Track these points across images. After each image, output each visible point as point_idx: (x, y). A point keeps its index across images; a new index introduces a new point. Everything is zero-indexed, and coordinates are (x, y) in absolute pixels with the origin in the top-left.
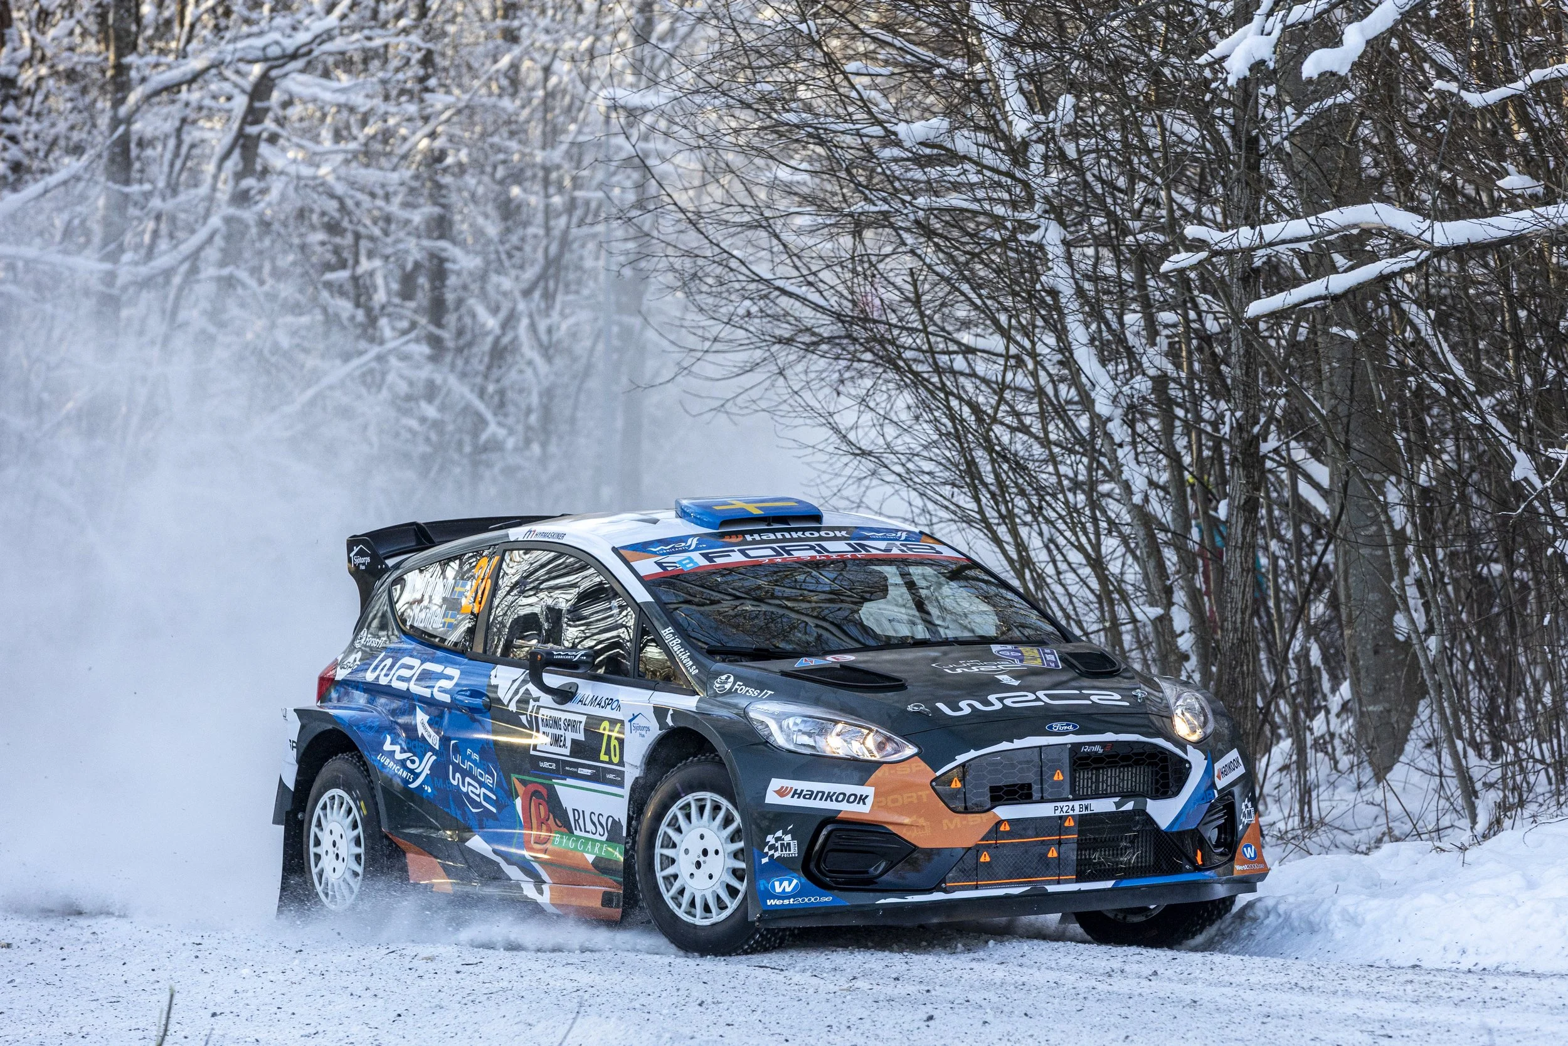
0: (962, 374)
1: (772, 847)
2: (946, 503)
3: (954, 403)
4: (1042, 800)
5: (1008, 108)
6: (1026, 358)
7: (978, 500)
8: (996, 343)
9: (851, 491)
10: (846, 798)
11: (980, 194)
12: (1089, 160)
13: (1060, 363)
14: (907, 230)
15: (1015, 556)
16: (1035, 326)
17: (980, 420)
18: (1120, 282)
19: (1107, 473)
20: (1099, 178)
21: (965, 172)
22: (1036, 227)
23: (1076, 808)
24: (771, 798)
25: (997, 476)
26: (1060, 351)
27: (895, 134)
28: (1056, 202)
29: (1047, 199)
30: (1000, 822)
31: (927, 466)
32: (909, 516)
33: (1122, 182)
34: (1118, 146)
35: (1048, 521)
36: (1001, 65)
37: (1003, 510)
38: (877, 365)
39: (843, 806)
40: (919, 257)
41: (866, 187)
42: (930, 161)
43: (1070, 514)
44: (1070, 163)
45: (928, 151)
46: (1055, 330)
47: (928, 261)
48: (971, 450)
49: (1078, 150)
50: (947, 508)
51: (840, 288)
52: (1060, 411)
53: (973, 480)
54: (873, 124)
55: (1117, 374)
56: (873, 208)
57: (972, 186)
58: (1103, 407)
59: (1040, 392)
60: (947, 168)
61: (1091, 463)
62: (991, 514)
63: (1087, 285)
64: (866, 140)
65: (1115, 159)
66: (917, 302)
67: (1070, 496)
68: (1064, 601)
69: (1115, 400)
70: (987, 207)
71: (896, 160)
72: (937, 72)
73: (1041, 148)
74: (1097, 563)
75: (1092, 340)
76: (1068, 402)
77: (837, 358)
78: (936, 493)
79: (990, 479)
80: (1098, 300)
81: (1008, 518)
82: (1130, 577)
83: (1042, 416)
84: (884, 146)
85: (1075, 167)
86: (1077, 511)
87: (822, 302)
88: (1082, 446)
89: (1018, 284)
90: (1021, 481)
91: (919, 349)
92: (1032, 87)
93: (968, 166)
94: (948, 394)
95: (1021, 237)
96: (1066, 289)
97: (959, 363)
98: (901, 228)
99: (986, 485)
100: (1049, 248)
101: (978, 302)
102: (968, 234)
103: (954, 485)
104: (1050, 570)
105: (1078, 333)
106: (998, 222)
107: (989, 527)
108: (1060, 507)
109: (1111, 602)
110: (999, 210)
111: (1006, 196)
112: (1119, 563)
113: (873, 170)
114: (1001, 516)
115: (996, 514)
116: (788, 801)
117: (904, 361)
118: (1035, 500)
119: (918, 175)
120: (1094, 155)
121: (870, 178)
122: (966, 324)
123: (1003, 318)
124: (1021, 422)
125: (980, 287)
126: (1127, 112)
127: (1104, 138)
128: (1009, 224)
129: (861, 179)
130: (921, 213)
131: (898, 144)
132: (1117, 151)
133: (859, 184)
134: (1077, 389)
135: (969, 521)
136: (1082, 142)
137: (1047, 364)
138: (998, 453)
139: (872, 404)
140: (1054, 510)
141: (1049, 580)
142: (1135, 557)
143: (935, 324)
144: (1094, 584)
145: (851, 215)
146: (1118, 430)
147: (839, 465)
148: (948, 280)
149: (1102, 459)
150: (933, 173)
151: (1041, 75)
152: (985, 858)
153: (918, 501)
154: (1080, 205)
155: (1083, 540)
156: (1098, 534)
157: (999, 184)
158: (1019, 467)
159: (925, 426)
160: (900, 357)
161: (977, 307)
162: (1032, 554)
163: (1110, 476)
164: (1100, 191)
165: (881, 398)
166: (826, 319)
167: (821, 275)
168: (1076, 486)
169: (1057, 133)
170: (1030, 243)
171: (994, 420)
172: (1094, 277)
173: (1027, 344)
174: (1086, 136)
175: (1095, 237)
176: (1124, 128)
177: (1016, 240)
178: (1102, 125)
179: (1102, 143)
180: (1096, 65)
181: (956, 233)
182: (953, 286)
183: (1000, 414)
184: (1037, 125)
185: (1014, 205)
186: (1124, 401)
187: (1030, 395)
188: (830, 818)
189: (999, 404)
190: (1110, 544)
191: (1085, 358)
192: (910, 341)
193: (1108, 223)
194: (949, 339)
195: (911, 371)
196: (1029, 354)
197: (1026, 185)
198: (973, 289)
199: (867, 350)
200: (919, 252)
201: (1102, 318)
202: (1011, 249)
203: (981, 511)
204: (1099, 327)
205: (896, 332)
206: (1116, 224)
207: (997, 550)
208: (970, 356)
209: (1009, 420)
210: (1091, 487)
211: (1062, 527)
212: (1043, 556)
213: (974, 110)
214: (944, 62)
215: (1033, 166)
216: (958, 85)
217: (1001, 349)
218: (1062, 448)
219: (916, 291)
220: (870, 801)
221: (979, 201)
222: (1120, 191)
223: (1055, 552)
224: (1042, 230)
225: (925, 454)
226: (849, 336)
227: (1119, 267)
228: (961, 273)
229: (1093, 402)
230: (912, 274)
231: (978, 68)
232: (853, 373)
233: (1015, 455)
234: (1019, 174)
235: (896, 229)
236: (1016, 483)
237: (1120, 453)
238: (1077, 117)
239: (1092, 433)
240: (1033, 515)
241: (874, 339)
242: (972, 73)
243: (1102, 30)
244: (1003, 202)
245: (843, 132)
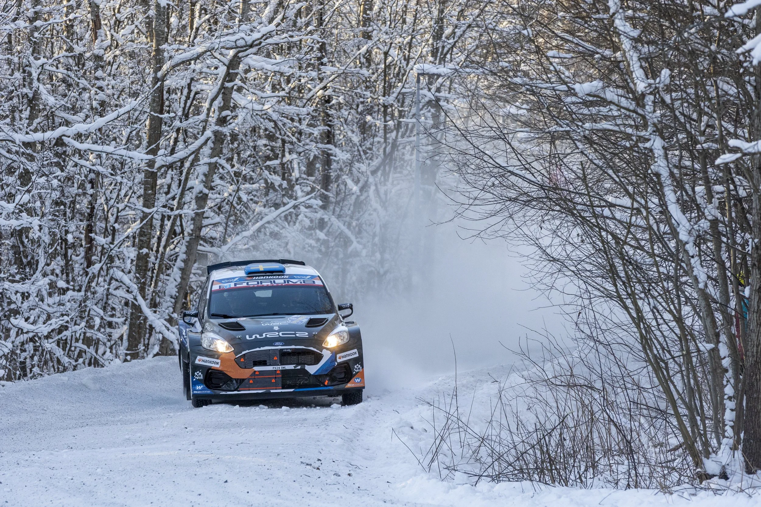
0: (607, 218)
1: (196, 376)
2: (599, 287)
3: (604, 233)
4: (270, 365)
5: (634, 76)
6: (642, 210)
7: (615, 285)
8: (626, 201)
9: (548, 280)
11: (619, 122)
12: (677, 104)
13: (661, 212)
14: (579, 141)
15: (635, 316)
16: (647, 193)
17: (617, 243)
18: (693, 169)
19: (685, 271)
20: (682, 114)
21: (611, 110)
22: (649, 140)
23: (280, 368)
25: (626, 273)
26: (661, 206)
27: (574, 89)
28: (659, 126)
29: (654, 125)
30: (255, 371)
31: (588, 267)
32: (579, 294)
33: (695, 116)
34: (693, 97)
35: (653, 297)
36: (631, 53)
37: (629, 291)
38: (562, 213)
39: (213, 365)
40: (586, 155)
41: (558, 118)
42: (592, 104)
43: (665, 293)
44: (667, 106)
45: (591, 99)
46: (658, 194)
47: (590, 157)
48: (612, 259)
49: (671, 99)
50: (599, 290)
51: (543, 172)
52: (660, 239)
53: (613, 275)
54: (562, 84)
55: (691, 218)
56: (561, 129)
57: (614, 118)
58: (683, 236)
59: (649, 228)
60: (601, 108)
61: (676, 266)
62: (623, 293)
63: (676, 171)
64: (558, 92)
65: (691, 104)
66: (584, 179)
67: (665, 284)
68: (661, 339)
69: (690, 233)
70: (623, 129)
71: (573, 103)
72: (597, 56)
73: (652, 97)
74: (679, 320)
75: (678, 200)
76: (665, 233)
77: (541, 209)
78: (593, 281)
79: (622, 274)
80: (681, 179)
81: (632, 295)
82: (696, 327)
83: (651, 241)
84: (568, 96)
85: (670, 108)
86: (669, 291)
87: (533, 179)
88: (672, 257)
89: (639, 170)
90: (639, 275)
91: (585, 204)
92: (647, 65)
93: (613, 107)
94: (601, 228)
95: (640, 145)
96: (664, 173)
97: (607, 212)
98: (576, 140)
99: (620, 277)
100: (655, 151)
101: (617, 180)
102: (612, 143)
103: (603, 277)
104: (654, 323)
105: (670, 196)
106: (628, 137)
107: (621, 300)
108: (659, 289)
109: (687, 340)
110: (629, 130)
111: (633, 123)
112: (690, 320)
113: (561, 108)
114: (628, 294)
115: (625, 293)
116: (201, 363)
117: (577, 210)
118: (646, 285)
119: (586, 111)
120: (680, 102)
121: (560, 113)
122: (610, 191)
123: (630, 188)
124: (639, 244)
125: (618, 171)
126: (698, 79)
127: (686, 92)
128: (634, 138)
129: (555, 113)
130: (587, 132)
131: (575, 95)
132: (692, 99)
133: (554, 116)
134: (669, 226)
135: (611, 297)
136: (674, 94)
137: (653, 213)
138: (627, 260)
139: (559, 234)
140: (656, 290)
141: (653, 329)
142: (700, 317)
143: (594, 191)
144: (677, 331)
145: (549, 132)
146: (691, 249)
147: (541, 266)
148: (601, 167)
149: (682, 264)
150: (594, 110)
151: (652, 58)
152: (251, 382)
153: (583, 286)
154: (671, 128)
155: (672, 307)
156: (680, 304)
157: (629, 116)
158: (638, 267)
159: (588, 245)
160: (575, 209)
161: (616, 182)
162: (644, 314)
163: (686, 273)
164: (683, 121)
165: (564, 230)
166: (535, 188)
167: (532, 164)
168: (668, 278)
169: (660, 89)
170: (646, 148)
171: (625, 243)
172: (679, 167)
173: (643, 202)
174: (675, 91)
175: (680, 145)
176: (696, 87)
177: (638, 147)
178: (684, 85)
179: (684, 95)
180: (682, 53)
181: (605, 142)
182: (604, 171)
183: (628, 240)
184: (650, 85)
185: (637, 128)
186: (695, 233)
187: (644, 230)
188: (210, 368)
189: (627, 234)
190: (686, 310)
191: (674, 210)
192: (580, 200)
193: (687, 138)
194: (601, 199)
195: (581, 216)
196: (644, 208)
197: (643, 117)
198: (614, 173)
199: (557, 205)
200: (586, 152)
201: (683, 189)
202: (635, 151)
203: (617, 291)
204: (681, 193)
205: (573, 195)
206: (692, 138)
207: (626, 312)
208: (612, 208)
209: (633, 243)
210: (675, 279)
211: (661, 300)
212: (650, 315)
213: (615, 77)
214: (600, 51)
215: (647, 107)
216: (608, 63)
217: (629, 204)
218: (661, 258)
219: (584, 174)
220: (219, 364)
221: (618, 125)
222: (694, 121)
223: (657, 314)
224: (652, 141)
225: (588, 260)
226: (547, 197)
227: (693, 162)
228: (608, 164)
229: (678, 233)
230: (582, 164)
231: (618, 54)
232: (550, 217)
233: (636, 261)
234: (640, 111)
235: (573, 141)
236: (636, 277)
237: (692, 261)
238: (671, 81)
239: (678, 250)
240: (645, 293)
241: (561, 199)
242: (615, 57)
243: (686, 35)
244: (631, 126)
245: (546, 88)
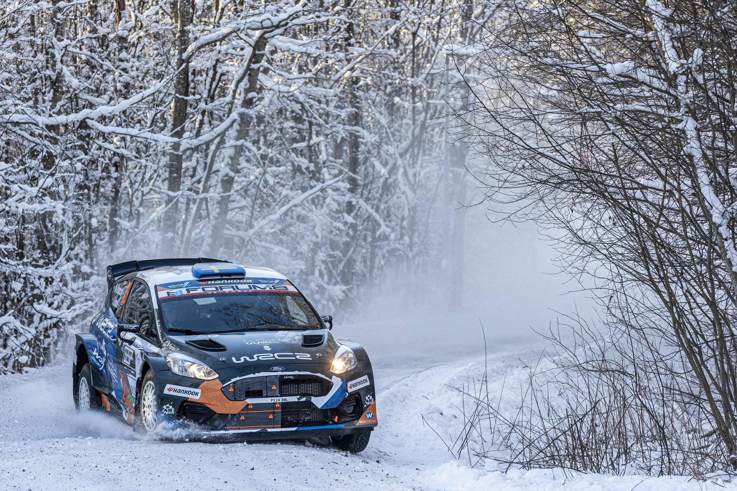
0: (640, 200)
1: (166, 410)
2: (631, 270)
3: (636, 216)
4: (267, 396)
5: (666, 56)
6: (675, 192)
7: (648, 269)
8: (659, 184)
9: (579, 264)
10: (192, 393)
11: (651, 103)
12: (710, 84)
13: (693, 194)
14: (611, 122)
15: (668, 300)
16: (680, 175)
17: (649, 226)
18: (727, 151)
19: (718, 254)
20: (715, 94)
21: (643, 90)
22: (681, 121)
23: (281, 400)
24: (166, 392)
25: (659, 256)
26: (694, 188)
27: (605, 70)
28: (692, 107)
29: (687, 105)
30: (248, 405)
31: (620, 250)
32: (610, 277)
33: (728, 96)
34: (726, 77)
35: (686, 281)
36: (663, 33)
37: (662, 275)
38: (593, 195)
39: (190, 396)
40: (617, 136)
41: (589, 99)
42: (623, 84)
43: (698, 276)
44: (700, 86)
45: (622, 79)
46: (690, 176)
47: (622, 139)
48: (644, 242)
49: (704, 79)
50: (631, 273)
51: (574, 153)
52: (693, 221)
53: (645, 258)
54: (593, 64)
55: (724, 201)
56: (592, 110)
57: (646, 98)
58: (716, 218)
59: (683, 210)
60: (633, 88)
61: (710, 249)
62: (655, 277)
63: (709, 152)
64: (589, 73)
65: (724, 84)
66: (616, 161)
67: (698, 267)
68: (694, 324)
69: (723, 215)
70: (655, 110)
71: (605, 84)
72: (628, 36)
73: (684, 78)
74: (713, 304)
75: (711, 182)
76: (697, 216)
77: (572, 191)
78: (625, 265)
79: (655, 258)
80: (714, 160)
81: (664, 279)
82: (730, 311)
83: (684, 224)
84: (599, 76)
85: (702, 89)
86: (702, 275)
87: (563, 161)
88: (705, 240)
89: (671, 151)
90: (671, 259)
91: (616, 187)
92: (679, 45)
93: (644, 87)
94: (633, 211)
95: (673, 126)
96: (697, 154)
97: (639, 194)
98: (607, 121)
99: (652, 261)
100: (688, 132)
101: (649, 161)
102: (644, 124)
103: (635, 261)
104: (687, 307)
105: (703, 178)
106: (660, 118)
107: (654, 283)
108: (692, 272)
109: (720, 325)
110: (661, 111)
111: (665, 104)
112: (724, 303)
113: (592, 89)
114: (660, 277)
115: (657, 277)
116: (172, 393)
117: (609, 193)
118: (679, 269)
119: (617, 92)
120: (712, 82)
121: (591, 94)
122: (642, 173)
123: (663, 170)
124: (672, 226)
125: (651, 153)
126: (731, 59)
127: (719, 72)
128: (666, 119)
129: (586, 94)
130: (618, 113)
131: (606, 75)
132: (725, 80)
133: (585, 97)
134: (702, 208)
135: (643, 281)
136: (706, 74)
137: (686, 195)
138: (659, 244)
139: (591, 216)
140: (689, 274)
141: (686, 313)
142: (733, 300)
143: (625, 173)
144: (711, 315)
145: (580, 114)
146: (724, 231)
147: (572, 249)
148: (633, 149)
149: (716, 247)
150: (625, 91)
151: (684, 38)
152: (242, 418)
153: (615, 270)
154: (704, 108)
155: (705, 290)
156: (713, 288)
157: (661, 97)
158: (670, 250)
159: (620, 228)
160: (606, 191)
161: (648, 164)
162: (677, 298)
163: (720, 256)
164: (716, 101)
165: (595, 213)
166: (566, 170)
167: (563, 146)
168: (702, 261)
169: (693, 69)
170: (678, 130)
171: (657, 225)
172: (712, 148)
173: (675, 184)
174: (708, 72)
175: (713, 126)
176: (729, 67)
177: (670, 128)
178: (717, 65)
179: (717, 75)
180: (715, 32)
181: (637, 124)
182: (635, 153)
183: (661, 222)
184: (682, 65)
185: (669, 109)
186: (728, 216)
187: (677, 212)
188: (185, 400)
189: (660, 217)
190: (720, 293)
191: (707, 192)
192: (612, 182)
193: (720, 119)
194: (633, 181)
195: (612, 198)
196: (676, 190)
197: (676, 98)
198: (646, 154)
199: (588, 187)
200: (617, 134)
201: (716, 170)
202: (668, 133)
203: (649, 275)
204: (715, 175)
205: (604, 177)
206: (725, 119)
207: (658, 296)
208: (644, 191)
209: (665, 225)
210: (709, 263)
211: (694, 284)
212: (683, 299)
213: (647, 57)
214: (632, 31)
215: (679, 88)
216: (639, 43)
217: (661, 187)
218: (694, 240)
219: (615, 155)
220: (199, 395)
221: (650, 106)
222: (727, 101)
223: (690, 298)
224: (684, 122)
225: (619, 243)
226: (578, 180)
227: (726, 143)
228: (640, 146)
229: (711, 216)
230: (613, 146)
231: (650, 34)
232: (581, 200)
233: (669, 244)
234: (672, 92)
235: (604, 122)
236: (669, 260)
237: (726, 244)
238: (704, 61)
239: (711, 233)
240: (678, 277)
241: (592, 181)
242: (647, 37)
243: (718, 14)
244: (663, 107)
245: (576, 69)
